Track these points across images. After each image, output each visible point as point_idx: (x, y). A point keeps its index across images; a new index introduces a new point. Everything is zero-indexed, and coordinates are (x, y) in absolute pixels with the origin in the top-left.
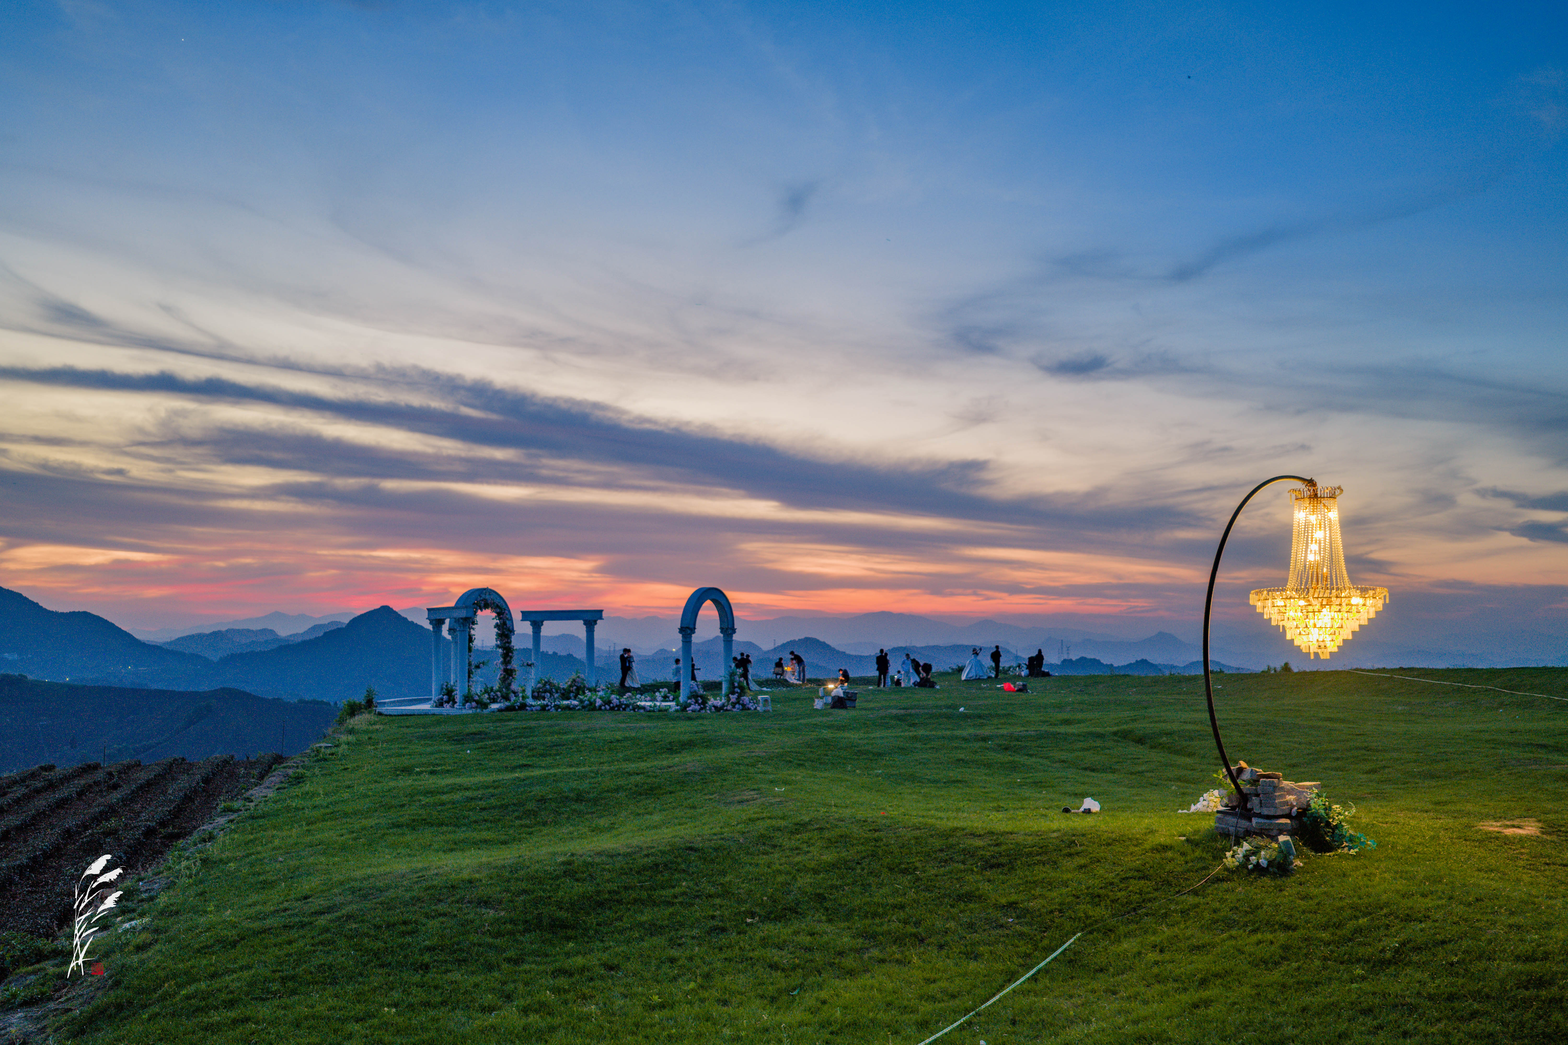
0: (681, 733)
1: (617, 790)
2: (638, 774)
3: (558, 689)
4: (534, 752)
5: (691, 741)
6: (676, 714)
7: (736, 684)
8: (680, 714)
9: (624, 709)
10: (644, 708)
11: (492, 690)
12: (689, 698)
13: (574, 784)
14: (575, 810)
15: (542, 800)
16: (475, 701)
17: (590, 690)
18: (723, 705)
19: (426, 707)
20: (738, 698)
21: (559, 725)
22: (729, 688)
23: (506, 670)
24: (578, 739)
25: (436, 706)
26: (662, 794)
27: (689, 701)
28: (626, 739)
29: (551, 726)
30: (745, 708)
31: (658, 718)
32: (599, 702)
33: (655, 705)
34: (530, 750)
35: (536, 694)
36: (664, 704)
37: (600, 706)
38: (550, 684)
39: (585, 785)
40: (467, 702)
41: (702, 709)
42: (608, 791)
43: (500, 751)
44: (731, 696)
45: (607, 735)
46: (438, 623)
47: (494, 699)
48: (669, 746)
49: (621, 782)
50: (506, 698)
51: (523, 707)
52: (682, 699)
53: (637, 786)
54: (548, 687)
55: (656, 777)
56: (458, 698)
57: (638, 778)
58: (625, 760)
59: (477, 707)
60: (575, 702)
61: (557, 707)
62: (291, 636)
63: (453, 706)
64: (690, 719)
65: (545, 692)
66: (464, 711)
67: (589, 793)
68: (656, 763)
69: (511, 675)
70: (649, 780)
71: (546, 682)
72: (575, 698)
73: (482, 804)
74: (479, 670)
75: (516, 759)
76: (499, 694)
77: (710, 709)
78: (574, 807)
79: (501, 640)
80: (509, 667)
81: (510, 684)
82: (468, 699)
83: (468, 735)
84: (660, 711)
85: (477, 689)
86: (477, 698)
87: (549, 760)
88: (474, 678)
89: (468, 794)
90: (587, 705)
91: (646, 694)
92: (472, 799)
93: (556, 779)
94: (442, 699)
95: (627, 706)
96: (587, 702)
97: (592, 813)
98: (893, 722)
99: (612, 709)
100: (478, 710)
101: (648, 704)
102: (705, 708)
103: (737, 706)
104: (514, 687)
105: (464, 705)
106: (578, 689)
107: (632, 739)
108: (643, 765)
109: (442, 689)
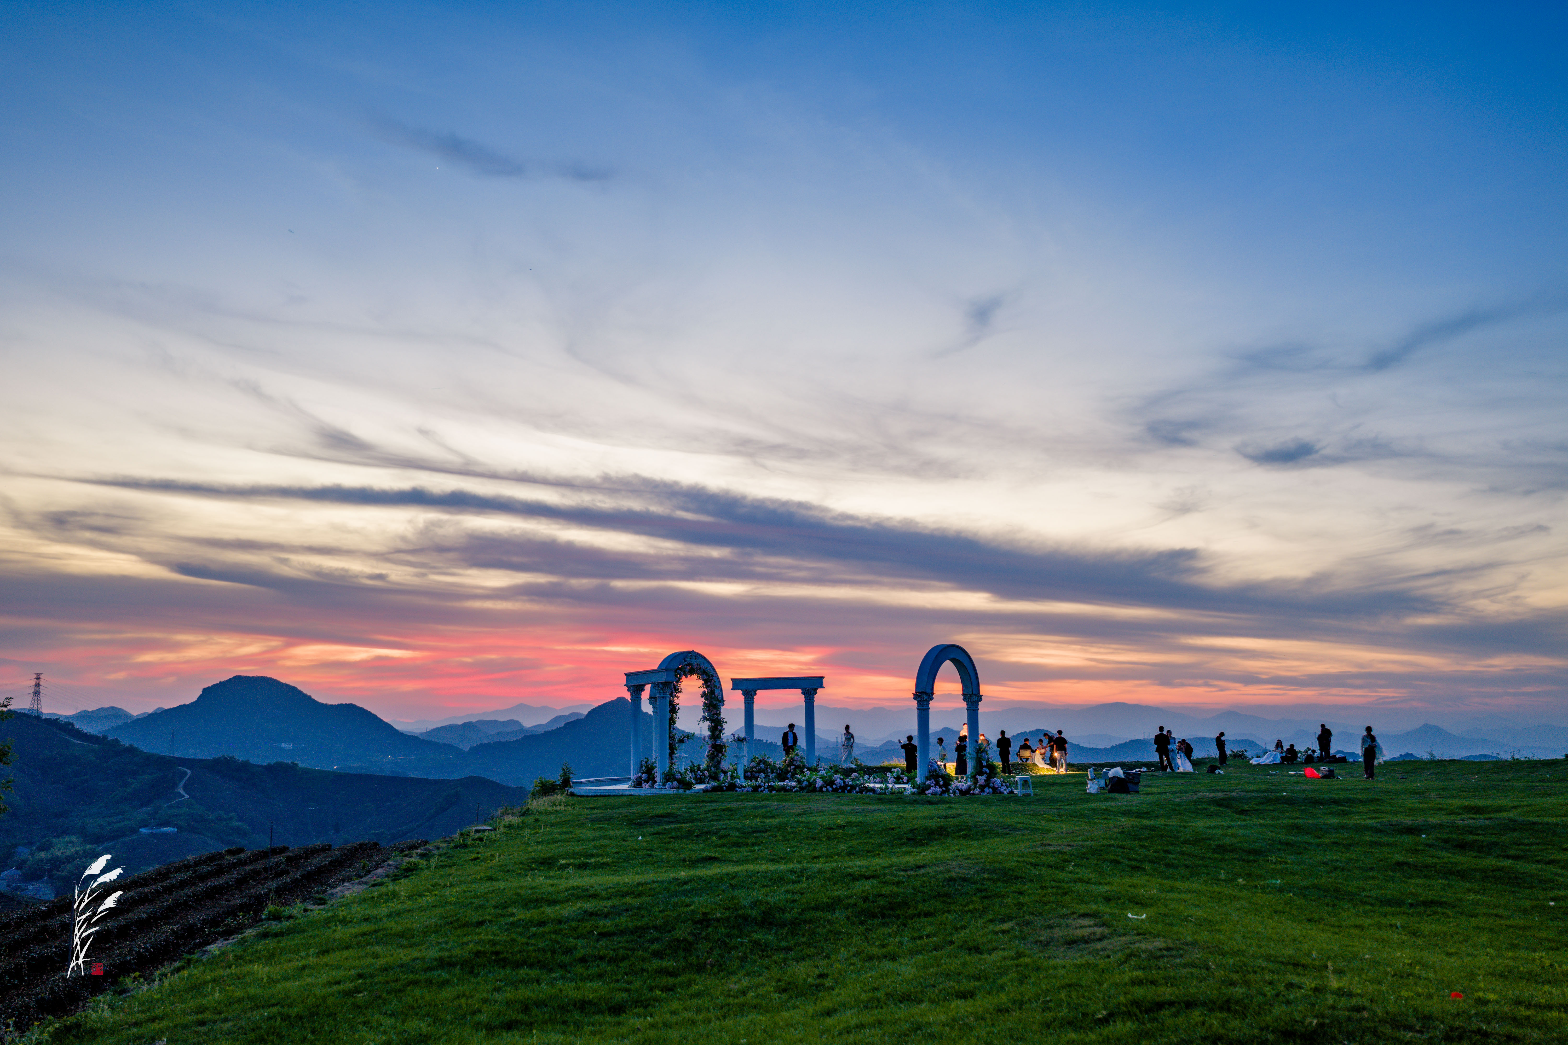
0: (925, 818)
1: (831, 907)
2: (867, 878)
3: (773, 768)
4: (724, 841)
5: (941, 828)
6: (914, 798)
7: (984, 763)
8: (918, 797)
9: (850, 791)
10: (873, 790)
11: (699, 768)
12: (927, 779)
13: (758, 894)
14: (757, 943)
15: (705, 921)
16: (676, 780)
17: (809, 769)
18: (969, 789)
19: (624, 787)
20: (988, 780)
21: (766, 807)
22: (975, 768)
23: (714, 746)
24: (786, 824)
25: (634, 787)
26: (912, 917)
27: (928, 782)
28: (850, 824)
29: (756, 808)
30: (995, 790)
31: (890, 802)
32: (819, 783)
33: (887, 788)
34: (720, 838)
35: (749, 774)
36: (897, 786)
37: (821, 788)
38: (765, 763)
39: (777, 897)
40: (668, 781)
41: (943, 792)
42: (816, 908)
43: (682, 838)
44: (978, 777)
45: (824, 820)
46: (636, 690)
47: (700, 779)
48: (910, 835)
49: (839, 892)
50: (715, 777)
51: (732, 787)
52: (919, 780)
53: (865, 899)
54: (763, 766)
55: (898, 884)
56: (658, 777)
57: (867, 886)
58: (850, 854)
59: (678, 788)
60: (793, 784)
61: (771, 788)
62: (534, 727)
63: (652, 787)
64: (930, 803)
65: (760, 771)
66: (664, 792)
67: (783, 910)
68: (895, 860)
69: (721, 752)
70: (886, 890)
71: (760, 761)
72: (792, 778)
73: (606, 924)
74: (683, 746)
75: (699, 849)
76: (706, 773)
77: (954, 793)
78: (755, 936)
79: (709, 712)
80: (718, 742)
81: (719, 762)
82: (669, 777)
83: (652, 817)
84: (892, 793)
85: (681, 766)
86: (678, 776)
87: (744, 852)
88: (678, 754)
89: (589, 905)
90: (806, 786)
91: (876, 775)
92: (592, 914)
93: (734, 882)
94: (641, 777)
95: (853, 787)
96: (805, 783)
97: (788, 949)
98: (1213, 808)
99: (835, 790)
100: (681, 791)
101: (878, 786)
102: (947, 791)
103: (987, 790)
104: (724, 765)
105: (664, 785)
106: (797, 767)
107: (858, 825)
108: (876, 863)
109: (642, 766)
